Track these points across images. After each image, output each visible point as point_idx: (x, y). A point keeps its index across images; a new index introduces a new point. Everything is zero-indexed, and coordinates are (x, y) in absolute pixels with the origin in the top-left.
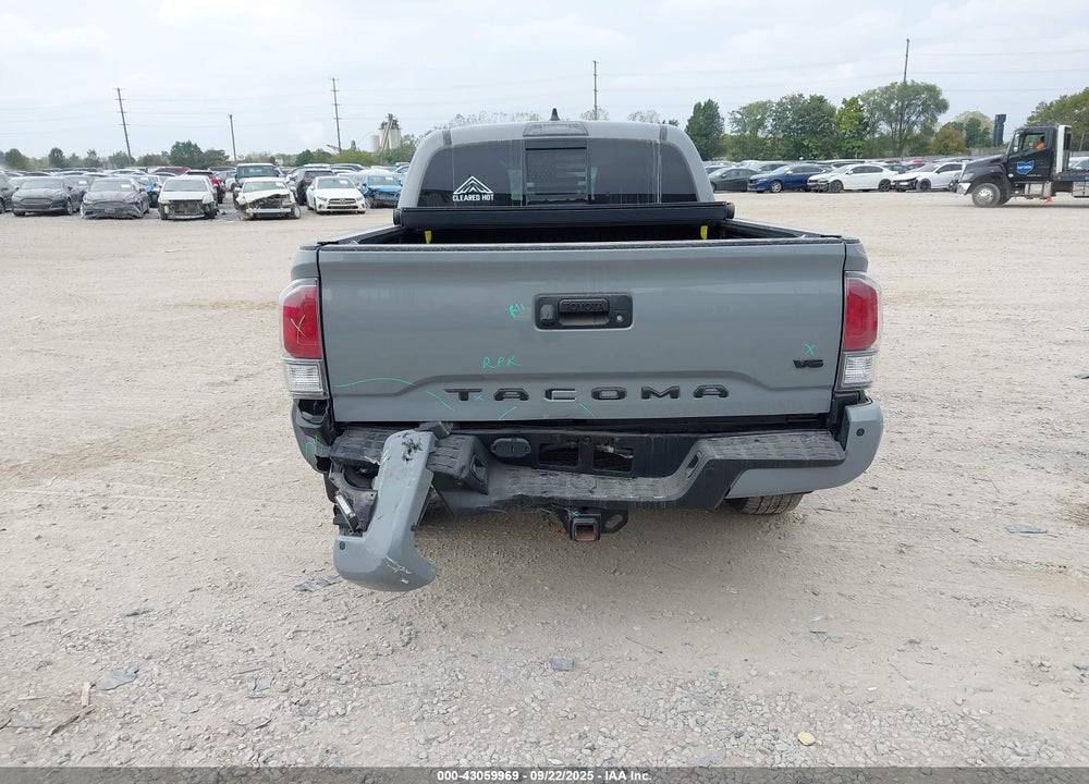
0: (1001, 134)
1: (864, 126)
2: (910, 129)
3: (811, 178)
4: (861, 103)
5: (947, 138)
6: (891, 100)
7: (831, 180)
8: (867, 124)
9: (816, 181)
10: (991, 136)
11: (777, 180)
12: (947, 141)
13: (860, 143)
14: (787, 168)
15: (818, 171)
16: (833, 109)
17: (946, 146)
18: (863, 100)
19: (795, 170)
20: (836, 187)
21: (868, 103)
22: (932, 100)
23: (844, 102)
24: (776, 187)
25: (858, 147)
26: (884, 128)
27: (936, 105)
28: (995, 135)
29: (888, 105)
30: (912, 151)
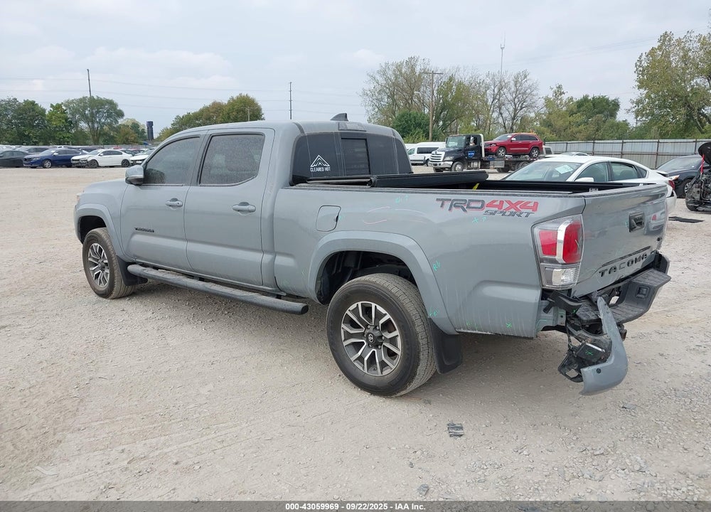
0: (152, 133)
1: (70, 124)
2: (102, 127)
3: (74, 158)
4: (64, 108)
5: (127, 134)
6: (85, 108)
7: (89, 160)
8: (71, 122)
9: (78, 160)
10: (146, 134)
11: (47, 159)
12: (127, 136)
13: (68, 135)
14: (53, 151)
15: (77, 154)
16: (44, 110)
17: (127, 139)
18: (65, 106)
19: (59, 152)
20: (94, 164)
21: (70, 108)
22: (113, 111)
23: (52, 106)
24: (47, 164)
25: (68, 137)
26: (83, 125)
27: (116, 113)
28: (148, 133)
29: (84, 111)
30: (104, 141)
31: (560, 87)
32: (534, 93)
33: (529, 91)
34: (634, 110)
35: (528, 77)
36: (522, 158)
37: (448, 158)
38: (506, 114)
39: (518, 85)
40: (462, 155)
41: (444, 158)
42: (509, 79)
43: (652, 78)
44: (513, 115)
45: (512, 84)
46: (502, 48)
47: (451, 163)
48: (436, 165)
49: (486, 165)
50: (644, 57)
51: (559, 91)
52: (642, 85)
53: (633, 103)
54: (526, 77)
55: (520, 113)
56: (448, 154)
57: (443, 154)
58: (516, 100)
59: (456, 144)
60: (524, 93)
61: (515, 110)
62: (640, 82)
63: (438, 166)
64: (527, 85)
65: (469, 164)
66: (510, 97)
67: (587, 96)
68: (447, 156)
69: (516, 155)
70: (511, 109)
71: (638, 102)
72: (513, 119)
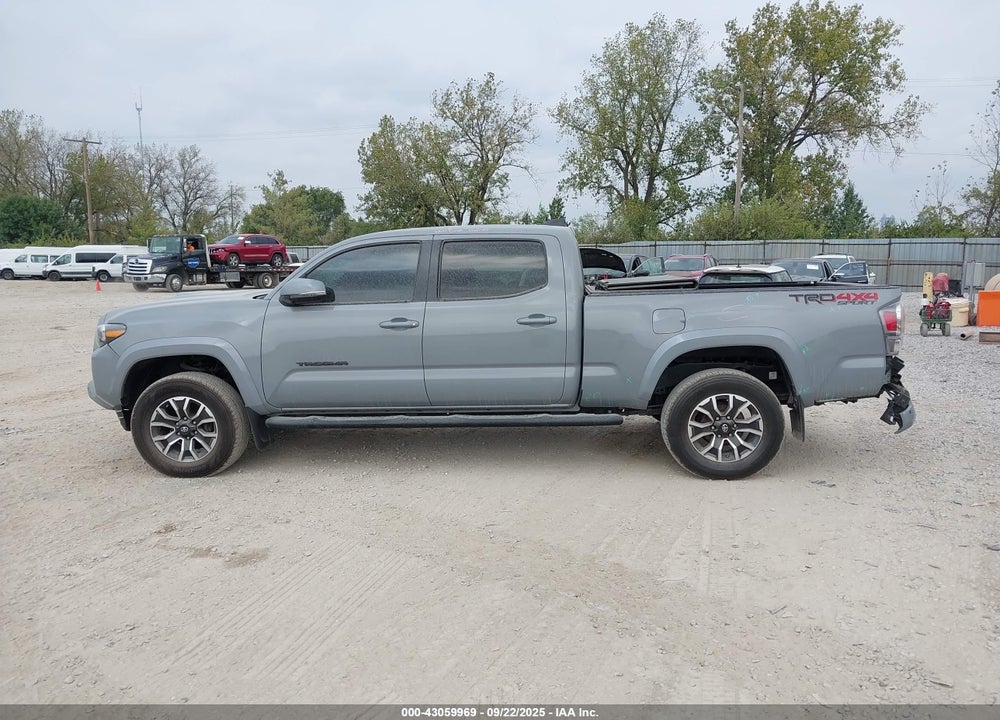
31: (280, 174)
32: (211, 177)
33: (202, 175)
34: (363, 208)
35: (199, 155)
36: (260, 267)
37: (158, 270)
38: (172, 206)
39: (186, 166)
40: (179, 264)
41: (152, 268)
42: (172, 156)
43: (379, 168)
44: (183, 207)
45: (177, 164)
46: (138, 109)
47: (164, 276)
48: (139, 279)
49: (214, 279)
50: (366, 143)
51: (280, 180)
52: (368, 177)
53: (361, 199)
54: (196, 155)
55: (196, 205)
56: (156, 263)
57: (150, 263)
58: (186, 187)
59: (164, 248)
60: (196, 178)
61: (186, 199)
62: (364, 173)
63: (143, 281)
64: (198, 166)
65: (190, 277)
66: (176, 183)
67: (304, 187)
68: (157, 266)
69: (252, 263)
70: (180, 199)
71: (368, 198)
72: (185, 214)
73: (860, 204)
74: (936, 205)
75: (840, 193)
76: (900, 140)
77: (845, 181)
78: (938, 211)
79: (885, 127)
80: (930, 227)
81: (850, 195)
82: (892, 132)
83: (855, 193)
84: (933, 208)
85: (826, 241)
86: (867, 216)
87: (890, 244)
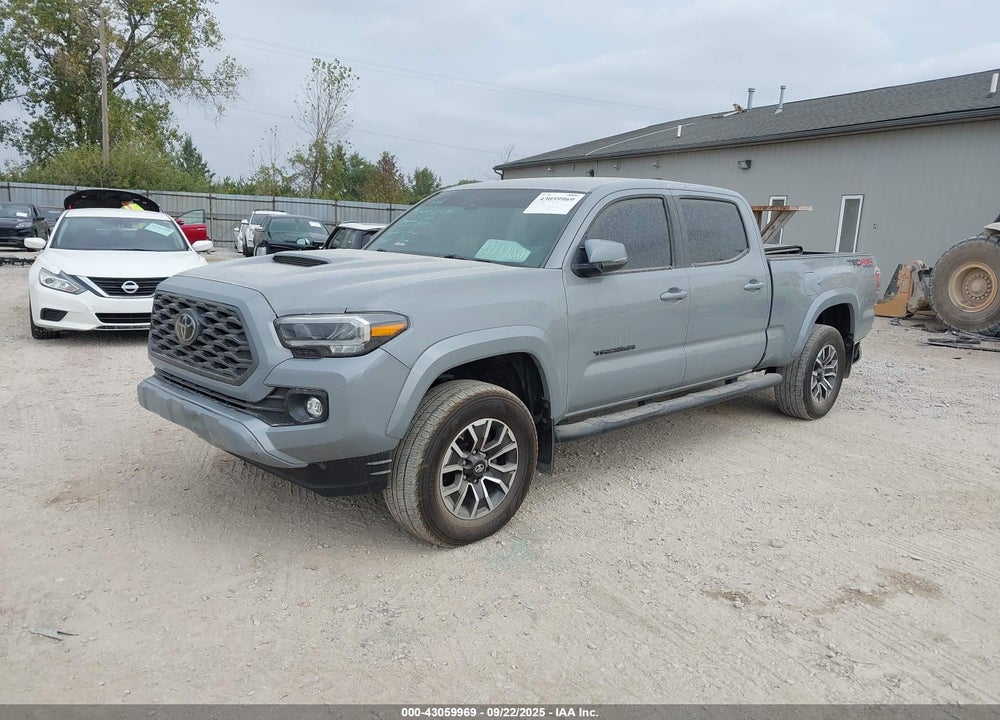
73: (200, 158)
74: (270, 166)
75: (178, 146)
76: (221, 99)
77: (179, 133)
78: (271, 172)
79: (205, 83)
80: (271, 188)
81: (188, 148)
82: (213, 90)
83: (193, 147)
84: (268, 169)
85: (213, 195)
86: (208, 171)
87: (274, 202)
